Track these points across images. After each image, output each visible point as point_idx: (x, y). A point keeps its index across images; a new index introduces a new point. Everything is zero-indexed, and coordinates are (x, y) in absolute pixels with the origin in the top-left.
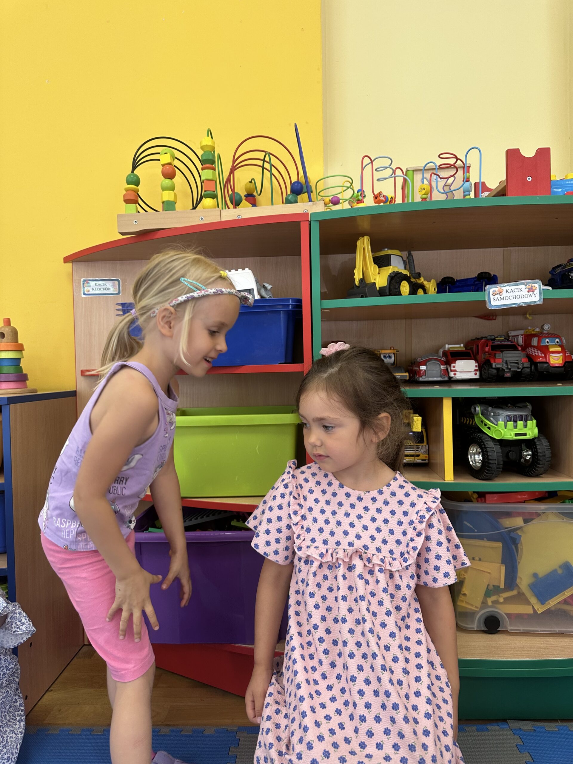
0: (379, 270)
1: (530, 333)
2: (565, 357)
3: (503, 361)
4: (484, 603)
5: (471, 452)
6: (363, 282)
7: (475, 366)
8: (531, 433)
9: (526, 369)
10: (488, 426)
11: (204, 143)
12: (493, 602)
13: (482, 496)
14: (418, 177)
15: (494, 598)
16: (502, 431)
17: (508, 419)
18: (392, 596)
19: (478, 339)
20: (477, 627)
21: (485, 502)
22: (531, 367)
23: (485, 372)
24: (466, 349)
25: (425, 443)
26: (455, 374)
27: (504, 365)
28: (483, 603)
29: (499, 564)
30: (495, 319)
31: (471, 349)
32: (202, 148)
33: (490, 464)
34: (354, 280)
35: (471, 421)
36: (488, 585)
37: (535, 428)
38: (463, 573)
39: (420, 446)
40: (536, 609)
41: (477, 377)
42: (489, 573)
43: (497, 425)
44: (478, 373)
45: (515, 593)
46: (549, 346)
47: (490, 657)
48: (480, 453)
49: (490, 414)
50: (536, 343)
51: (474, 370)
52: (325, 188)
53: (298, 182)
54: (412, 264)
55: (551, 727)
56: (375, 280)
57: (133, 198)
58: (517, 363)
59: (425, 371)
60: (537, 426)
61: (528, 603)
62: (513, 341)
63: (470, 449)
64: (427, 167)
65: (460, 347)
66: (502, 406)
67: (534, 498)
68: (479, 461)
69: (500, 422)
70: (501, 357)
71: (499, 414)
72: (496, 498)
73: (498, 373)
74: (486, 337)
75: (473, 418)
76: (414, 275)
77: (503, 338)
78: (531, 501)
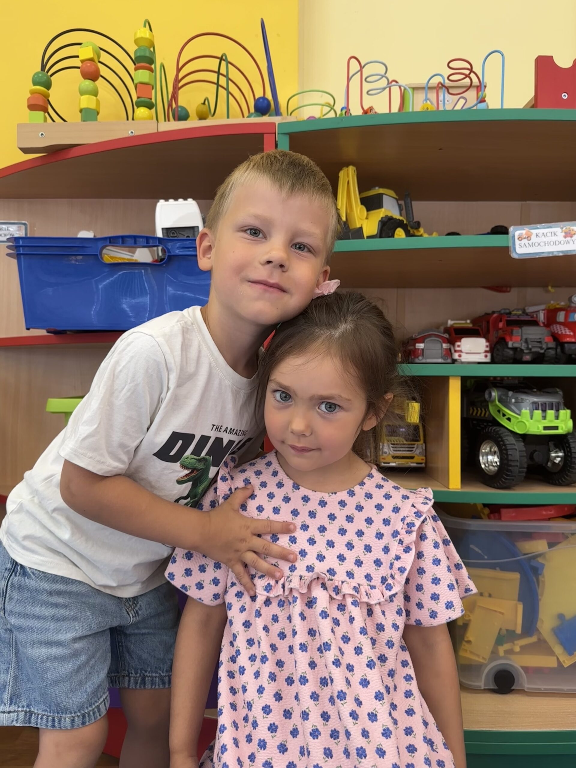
0: (367, 215)
1: (553, 308)
3: (521, 340)
4: (494, 653)
5: (483, 451)
6: (347, 226)
7: (485, 346)
8: (564, 426)
9: (550, 350)
10: (507, 416)
11: (139, 35)
12: (506, 652)
13: (495, 509)
14: (420, 97)
15: (507, 646)
16: (527, 423)
17: (534, 408)
18: (374, 642)
19: (487, 314)
20: (485, 685)
21: (501, 519)
23: (497, 355)
24: (473, 326)
25: (422, 442)
27: (523, 344)
28: (492, 652)
29: (514, 603)
30: (509, 292)
31: (480, 326)
33: (511, 466)
35: (484, 412)
36: (501, 629)
37: (569, 420)
39: (414, 444)
40: (562, 661)
41: (488, 359)
42: (503, 614)
43: (519, 415)
44: (489, 355)
45: (534, 639)
48: (495, 453)
49: (511, 401)
50: (563, 318)
51: (483, 351)
52: (299, 106)
53: (264, 98)
54: (410, 208)
56: (362, 225)
57: (40, 103)
58: (540, 342)
59: (423, 349)
60: (572, 417)
61: (551, 652)
62: (532, 317)
63: (481, 447)
64: (431, 83)
65: (467, 323)
66: (526, 390)
67: (563, 515)
68: (494, 464)
69: (524, 411)
70: (520, 334)
71: (522, 401)
72: (514, 514)
73: (515, 353)
74: (500, 312)
75: (487, 406)
76: (411, 223)
77: (520, 312)
78: (558, 519)
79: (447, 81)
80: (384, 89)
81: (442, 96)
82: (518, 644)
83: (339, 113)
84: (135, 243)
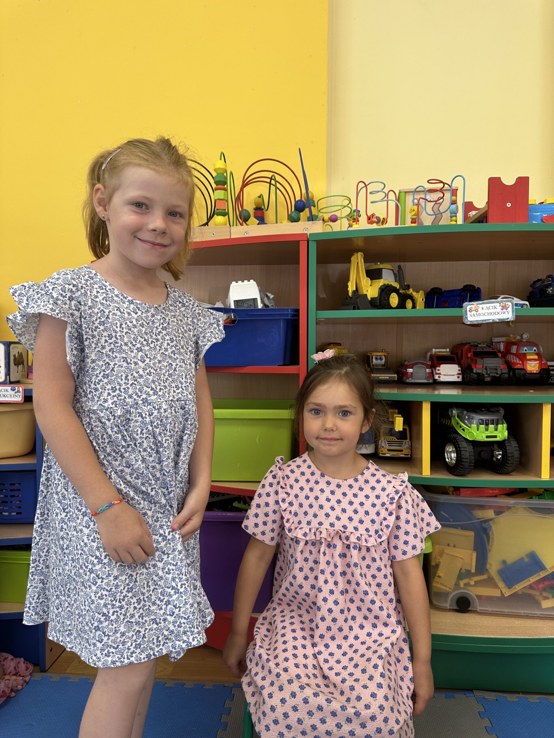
0: (371, 283)
1: (510, 341)
2: (541, 364)
3: (483, 367)
4: (457, 585)
5: (448, 450)
6: (356, 293)
8: (501, 436)
9: (504, 374)
10: (462, 428)
11: (217, 166)
12: (465, 584)
13: (457, 489)
14: (409, 198)
15: (466, 581)
16: (475, 433)
17: (481, 423)
19: (464, 344)
20: (450, 606)
21: (460, 495)
22: (509, 373)
23: (466, 376)
24: (451, 354)
25: (408, 440)
26: (439, 377)
27: (484, 370)
28: (456, 585)
29: (471, 551)
31: (456, 354)
32: (215, 170)
33: (463, 462)
35: (449, 422)
36: (461, 569)
37: (505, 431)
39: (403, 442)
40: (504, 592)
41: (460, 380)
42: (462, 559)
43: (470, 427)
44: (461, 376)
45: (485, 577)
46: (527, 354)
47: (458, 633)
48: (455, 451)
49: (465, 418)
50: (515, 351)
51: (457, 374)
53: (301, 201)
54: (402, 277)
55: (513, 698)
56: (367, 291)
58: (496, 369)
59: (412, 373)
60: (508, 429)
61: (496, 586)
62: (495, 348)
63: (446, 448)
65: (446, 352)
66: (476, 411)
68: (453, 459)
69: (473, 425)
70: (482, 363)
71: (473, 418)
72: (469, 492)
73: (478, 377)
74: (470, 343)
75: (451, 420)
76: (403, 287)
77: (485, 345)
78: (502, 496)
82: (473, 580)
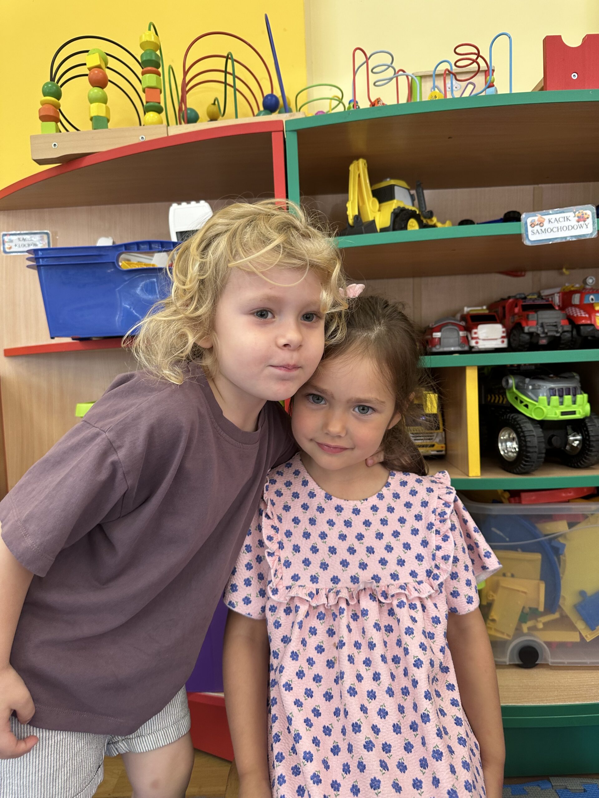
0: (380, 207)
1: (568, 290)
3: (537, 324)
4: (518, 631)
5: (502, 438)
6: (359, 219)
7: (501, 332)
8: (581, 411)
9: (566, 334)
10: (525, 403)
11: (144, 39)
12: (529, 629)
13: (515, 495)
14: (427, 85)
15: (530, 624)
16: (544, 409)
17: (552, 394)
19: (503, 300)
20: (510, 661)
21: (521, 502)
22: (572, 331)
23: (514, 340)
24: (489, 312)
25: (441, 430)
27: (540, 329)
28: (517, 629)
29: (536, 582)
30: (524, 276)
31: (496, 312)
32: (142, 45)
33: (529, 452)
34: (346, 217)
35: (501, 399)
36: (524, 608)
37: (586, 404)
38: (491, 593)
39: (434, 433)
40: (584, 635)
41: (505, 345)
42: (525, 593)
43: (537, 401)
44: (506, 340)
45: (557, 616)
46: (595, 305)
47: (529, 702)
48: (513, 439)
49: (528, 388)
50: (578, 301)
51: (500, 336)
52: (307, 101)
53: (272, 95)
54: (422, 199)
56: (374, 218)
57: (52, 114)
58: (556, 326)
59: (440, 339)
60: (589, 401)
61: (574, 628)
62: (548, 300)
63: (500, 434)
64: (439, 70)
65: (483, 310)
66: (542, 376)
67: (581, 496)
68: (513, 450)
69: (541, 397)
70: (536, 319)
71: (539, 387)
72: (534, 498)
73: (531, 338)
74: (515, 296)
75: (504, 394)
76: (424, 212)
77: (535, 296)
78: (578, 500)
79: (454, 67)
80: (391, 79)
81: (450, 82)
82: (541, 621)
83: (347, 106)
84: (151, 248)
